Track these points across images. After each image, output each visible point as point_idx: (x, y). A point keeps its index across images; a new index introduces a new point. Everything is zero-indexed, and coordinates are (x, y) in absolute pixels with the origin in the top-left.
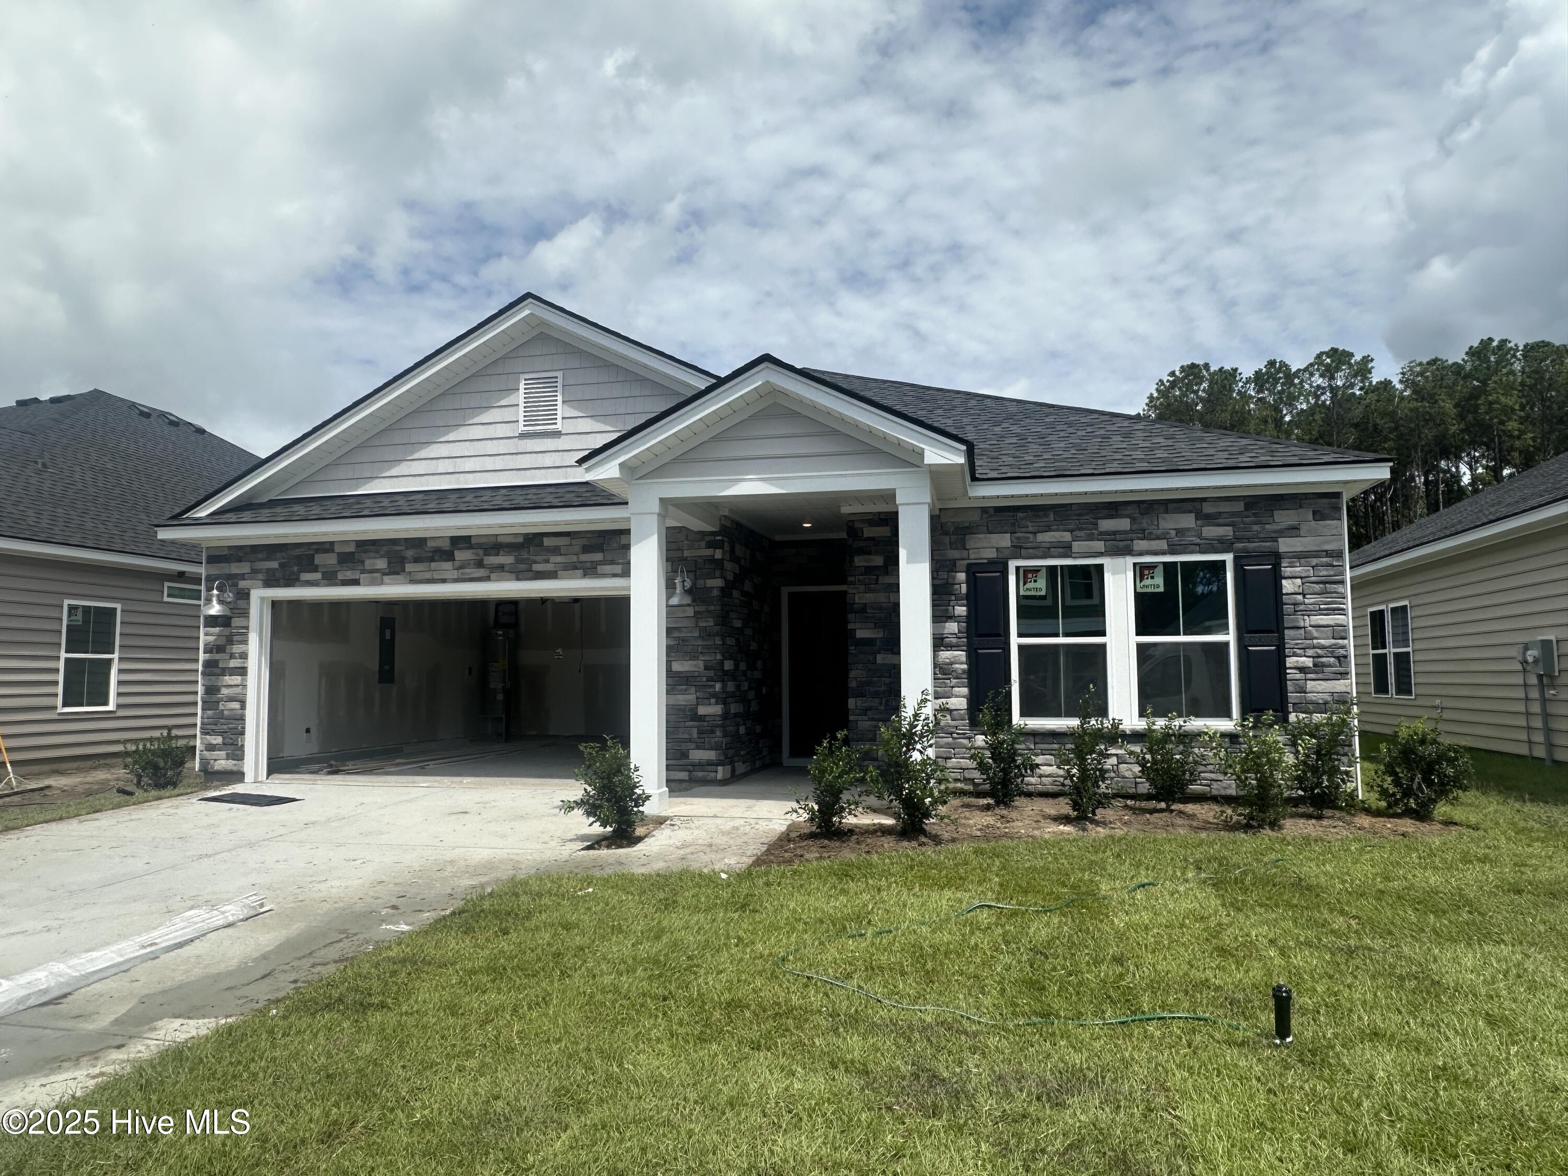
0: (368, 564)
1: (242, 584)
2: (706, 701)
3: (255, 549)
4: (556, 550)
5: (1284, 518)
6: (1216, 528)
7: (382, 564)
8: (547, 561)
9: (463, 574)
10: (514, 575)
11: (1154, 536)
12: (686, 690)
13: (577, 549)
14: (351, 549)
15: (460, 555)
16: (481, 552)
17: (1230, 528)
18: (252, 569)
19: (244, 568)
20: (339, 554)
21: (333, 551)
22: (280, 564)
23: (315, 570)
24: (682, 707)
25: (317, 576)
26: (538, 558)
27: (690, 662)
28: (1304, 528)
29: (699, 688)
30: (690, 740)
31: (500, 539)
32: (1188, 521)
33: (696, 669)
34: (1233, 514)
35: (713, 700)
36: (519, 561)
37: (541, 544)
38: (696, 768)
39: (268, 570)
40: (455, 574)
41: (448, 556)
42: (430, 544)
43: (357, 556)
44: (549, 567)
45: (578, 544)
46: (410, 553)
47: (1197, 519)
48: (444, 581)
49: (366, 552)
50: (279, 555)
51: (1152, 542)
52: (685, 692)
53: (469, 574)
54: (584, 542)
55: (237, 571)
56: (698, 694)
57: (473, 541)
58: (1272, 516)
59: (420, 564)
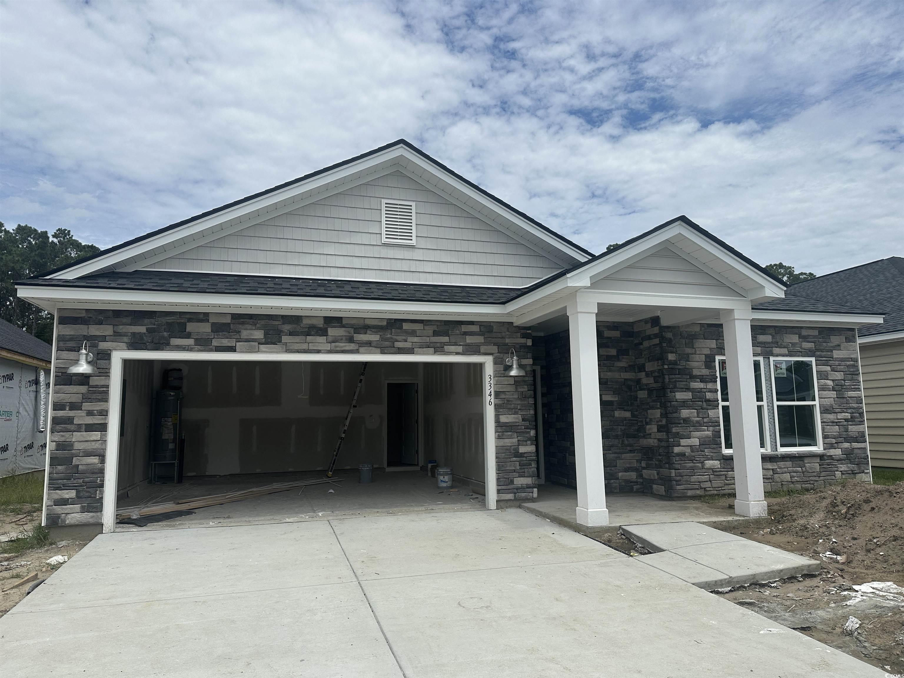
0: (245, 334)
1: (103, 345)
2: (525, 443)
3: (118, 314)
4: (413, 333)
5: (835, 340)
6: (808, 344)
7: (259, 334)
8: (406, 341)
9: (336, 347)
10: (379, 350)
11: (783, 346)
12: (511, 435)
13: (431, 333)
14: (228, 320)
15: (332, 332)
16: (352, 330)
17: (813, 344)
18: (114, 332)
19: (107, 330)
20: (213, 324)
21: (208, 321)
22: (147, 329)
23: (188, 336)
24: (509, 448)
25: (190, 342)
26: (399, 338)
27: (513, 416)
28: (842, 346)
29: (519, 433)
30: (514, 471)
31: (368, 322)
32: (795, 339)
33: (517, 421)
34: (815, 337)
35: (529, 442)
36: (383, 339)
37: (401, 328)
38: (519, 491)
39: (134, 334)
40: (328, 347)
41: (323, 332)
42: (305, 322)
43: (232, 326)
44: (408, 345)
45: (429, 330)
46: (286, 328)
47: (799, 338)
48: (318, 352)
49: (243, 323)
50: (146, 321)
51: (781, 349)
52: (511, 437)
53: (342, 347)
54: (435, 328)
55: (98, 333)
56: (519, 438)
57: (344, 322)
58: (830, 339)
59: (297, 337)
